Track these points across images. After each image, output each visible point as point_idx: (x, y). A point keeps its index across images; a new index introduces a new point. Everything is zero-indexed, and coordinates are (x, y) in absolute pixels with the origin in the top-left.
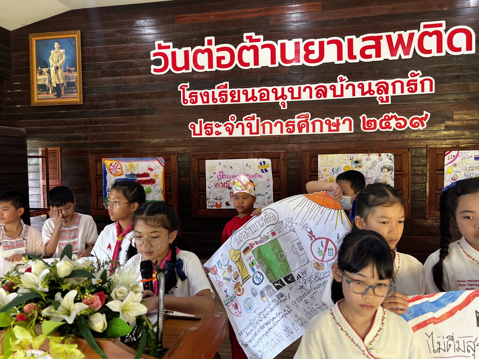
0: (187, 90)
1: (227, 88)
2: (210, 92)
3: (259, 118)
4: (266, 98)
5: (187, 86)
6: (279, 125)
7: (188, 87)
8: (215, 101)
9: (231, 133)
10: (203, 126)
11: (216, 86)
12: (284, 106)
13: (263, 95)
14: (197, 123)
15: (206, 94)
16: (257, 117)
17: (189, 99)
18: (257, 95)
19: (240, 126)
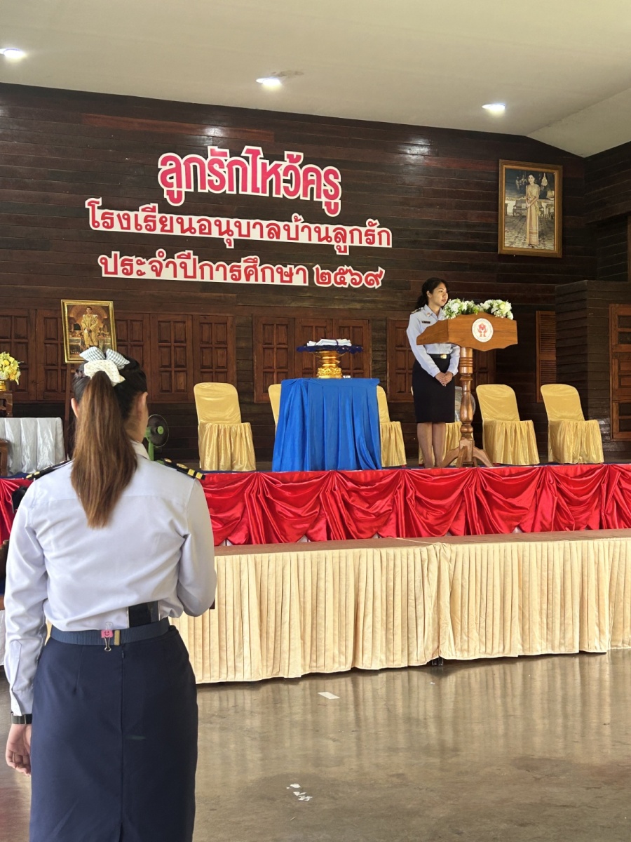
0: (99, 208)
1: (155, 212)
2: (132, 214)
3: (197, 257)
4: (207, 231)
5: (98, 203)
6: (221, 269)
7: (100, 204)
8: (139, 227)
9: (158, 274)
10: (119, 261)
11: (141, 208)
12: (230, 245)
13: (203, 227)
14: (110, 257)
15: (126, 217)
16: (194, 255)
17: (101, 222)
18: (196, 226)
19: (171, 266)
